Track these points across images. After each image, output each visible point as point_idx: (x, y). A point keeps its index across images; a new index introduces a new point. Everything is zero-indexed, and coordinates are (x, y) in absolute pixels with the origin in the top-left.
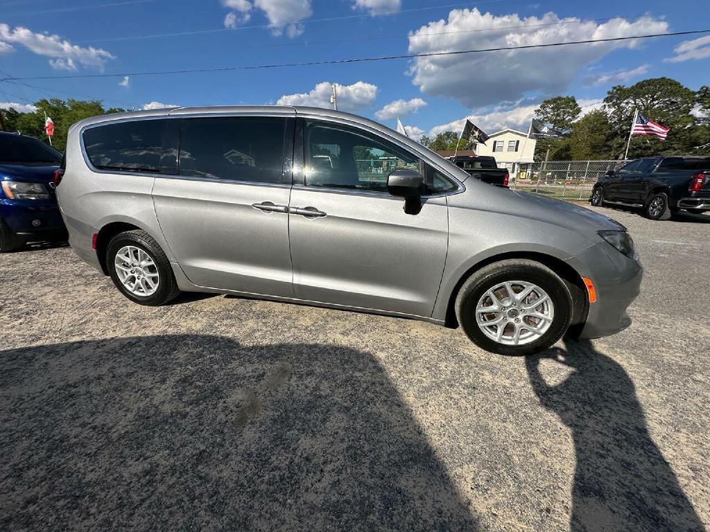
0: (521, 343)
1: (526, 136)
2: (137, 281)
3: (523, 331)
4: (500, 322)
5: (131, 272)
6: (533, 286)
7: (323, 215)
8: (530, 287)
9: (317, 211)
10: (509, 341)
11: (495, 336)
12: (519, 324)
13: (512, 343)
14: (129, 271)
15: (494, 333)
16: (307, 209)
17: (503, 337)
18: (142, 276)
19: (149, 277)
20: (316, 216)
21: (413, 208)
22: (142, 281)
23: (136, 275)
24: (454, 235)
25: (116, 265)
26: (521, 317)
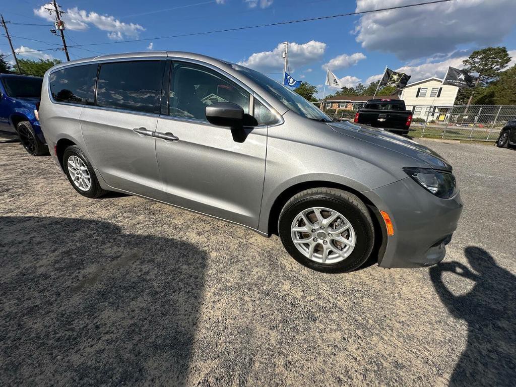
0: (328, 262)
1: (441, 82)
2: (80, 180)
3: (331, 252)
4: (312, 242)
5: (77, 173)
6: (338, 214)
7: (177, 139)
8: (335, 214)
9: (173, 136)
10: (318, 259)
11: (307, 253)
12: (327, 247)
13: (320, 261)
14: (75, 172)
15: (306, 250)
16: (167, 134)
17: (314, 254)
18: (82, 177)
19: (86, 178)
20: (173, 140)
21: (239, 137)
22: (82, 180)
23: (79, 176)
24: (270, 162)
25: (69, 168)
26: (328, 239)
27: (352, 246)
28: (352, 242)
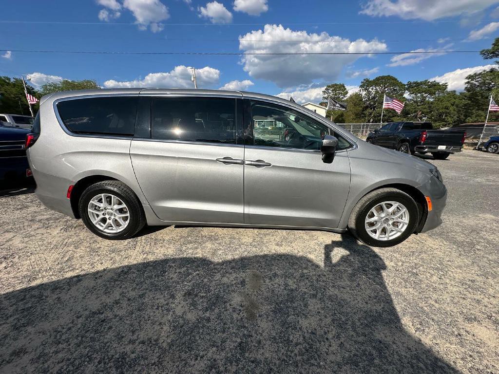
0: (391, 238)
2: (108, 221)
3: (391, 231)
4: (379, 227)
5: (103, 214)
6: (398, 204)
7: (270, 165)
8: (395, 205)
9: (265, 162)
10: (384, 238)
11: (375, 236)
12: (389, 228)
13: (386, 239)
14: (100, 213)
15: (374, 234)
16: (257, 161)
17: (380, 236)
18: (113, 217)
19: (120, 218)
20: (264, 166)
21: (328, 159)
22: (113, 221)
23: (107, 216)
24: (354, 175)
25: (89, 210)
26: (390, 222)
27: (406, 224)
28: (406, 220)
